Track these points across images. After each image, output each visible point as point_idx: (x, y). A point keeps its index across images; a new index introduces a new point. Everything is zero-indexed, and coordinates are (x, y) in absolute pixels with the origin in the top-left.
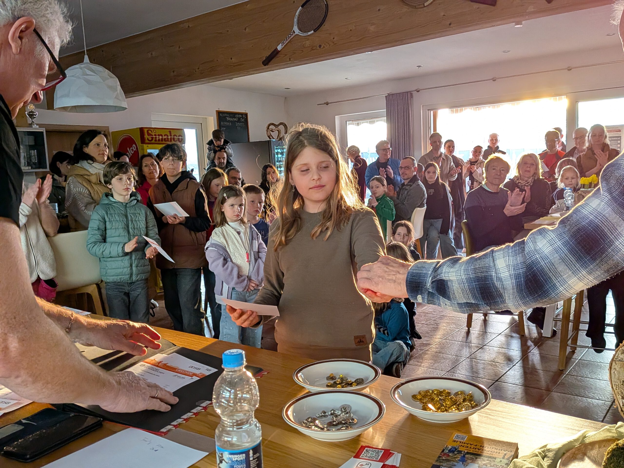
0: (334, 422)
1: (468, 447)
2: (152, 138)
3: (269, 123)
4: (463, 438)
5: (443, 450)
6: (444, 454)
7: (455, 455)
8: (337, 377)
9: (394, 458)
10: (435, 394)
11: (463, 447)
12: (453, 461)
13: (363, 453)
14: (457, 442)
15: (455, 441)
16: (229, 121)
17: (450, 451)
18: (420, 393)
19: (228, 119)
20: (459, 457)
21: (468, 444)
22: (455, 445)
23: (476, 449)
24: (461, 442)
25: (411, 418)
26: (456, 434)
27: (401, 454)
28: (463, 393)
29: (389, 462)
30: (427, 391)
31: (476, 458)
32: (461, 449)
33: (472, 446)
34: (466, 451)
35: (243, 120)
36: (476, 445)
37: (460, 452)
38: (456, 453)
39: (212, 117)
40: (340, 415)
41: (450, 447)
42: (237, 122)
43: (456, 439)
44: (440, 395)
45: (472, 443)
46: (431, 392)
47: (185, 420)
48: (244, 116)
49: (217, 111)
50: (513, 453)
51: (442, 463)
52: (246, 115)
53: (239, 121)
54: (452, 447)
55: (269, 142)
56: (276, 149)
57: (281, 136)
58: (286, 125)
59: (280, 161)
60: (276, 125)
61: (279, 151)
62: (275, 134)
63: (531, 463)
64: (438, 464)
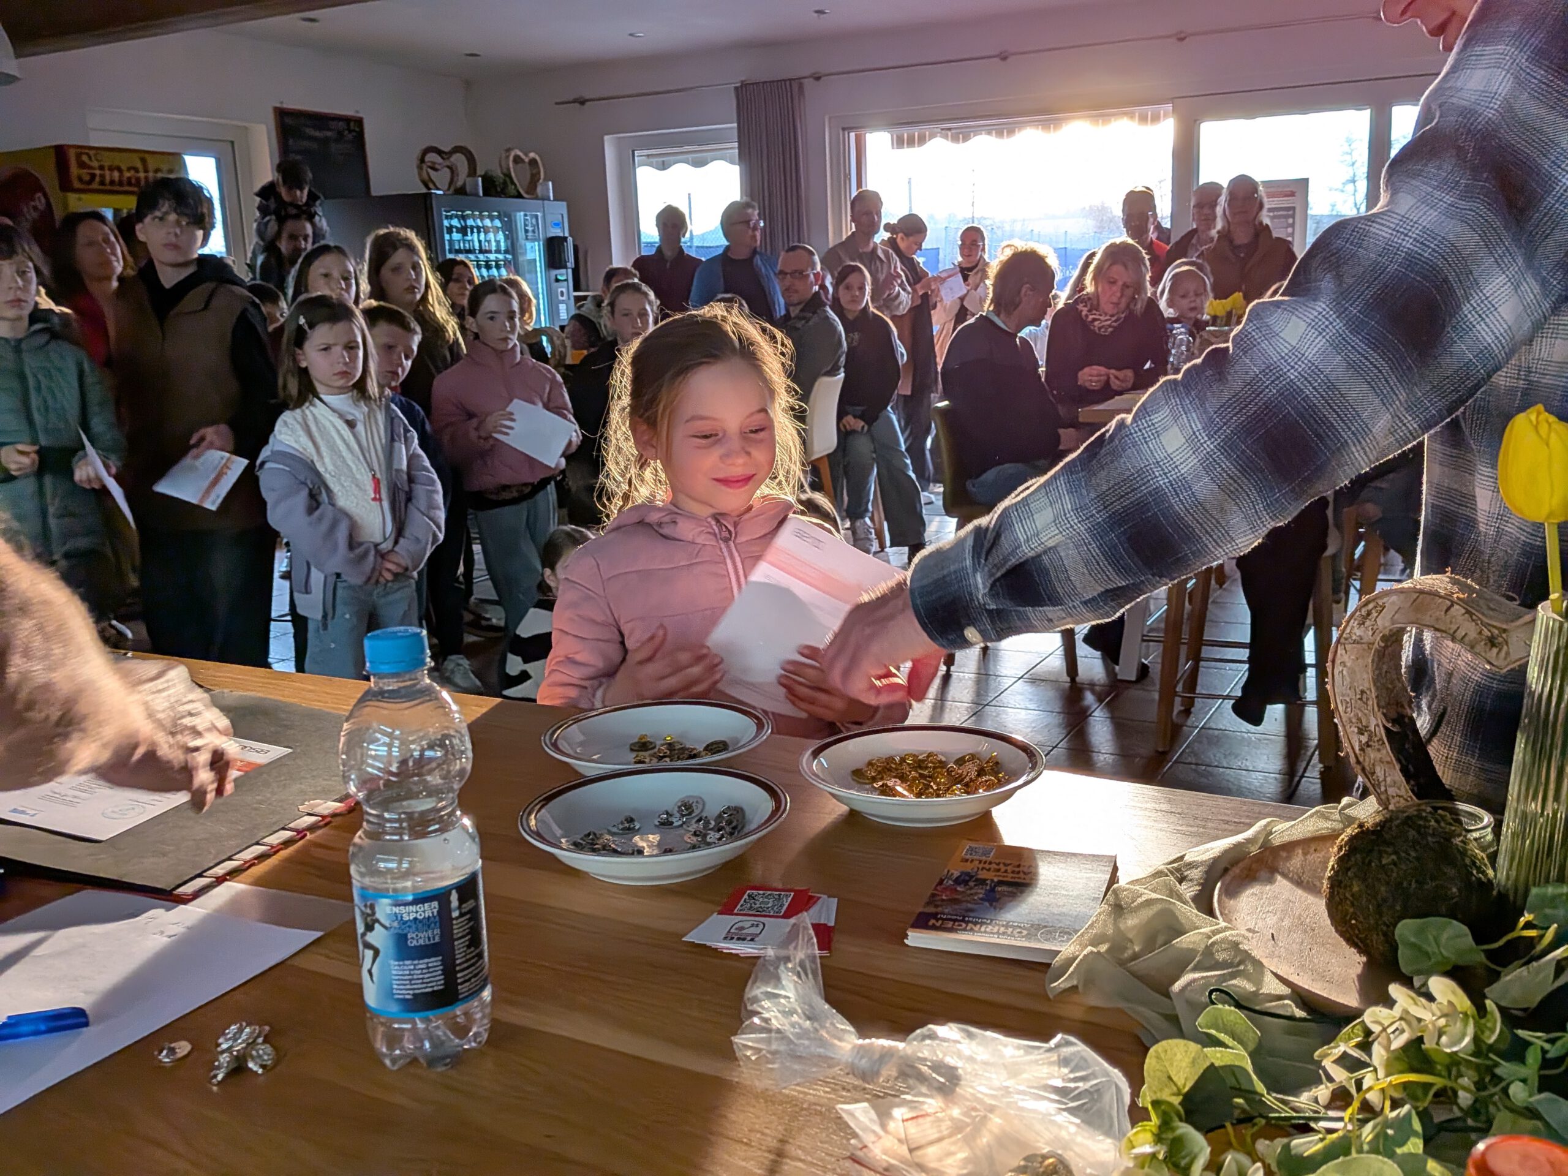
1: (998, 870)
2: (93, 176)
3: (423, 146)
4: (986, 853)
5: (941, 882)
6: (946, 889)
7: (971, 888)
8: (658, 744)
9: (822, 907)
10: (908, 764)
11: (989, 870)
12: (967, 902)
13: (742, 902)
14: (972, 861)
15: (967, 861)
16: (312, 138)
17: (957, 881)
18: (871, 764)
19: (309, 132)
20: (981, 892)
21: (998, 864)
22: (968, 868)
23: (1018, 873)
24: (980, 862)
25: (854, 817)
26: (968, 845)
27: (835, 899)
28: (975, 757)
30: (890, 760)
31: (1022, 892)
32: (982, 875)
33: (1009, 869)
34: (996, 879)
35: (350, 137)
36: (1019, 866)
37: (982, 882)
38: (972, 884)
39: (264, 127)
41: (956, 874)
42: (338, 141)
43: (968, 857)
44: (920, 767)
45: (1008, 862)
46: (897, 759)
47: (245, 862)
48: (354, 126)
49: (275, 109)
50: (1108, 877)
51: (940, 909)
52: (360, 122)
53: (339, 139)
54: (962, 873)
55: (427, 198)
56: (447, 217)
57: (460, 183)
58: (470, 153)
59: (459, 251)
60: (444, 152)
61: (455, 222)
62: (441, 177)
63: (1154, 890)
64: (931, 909)
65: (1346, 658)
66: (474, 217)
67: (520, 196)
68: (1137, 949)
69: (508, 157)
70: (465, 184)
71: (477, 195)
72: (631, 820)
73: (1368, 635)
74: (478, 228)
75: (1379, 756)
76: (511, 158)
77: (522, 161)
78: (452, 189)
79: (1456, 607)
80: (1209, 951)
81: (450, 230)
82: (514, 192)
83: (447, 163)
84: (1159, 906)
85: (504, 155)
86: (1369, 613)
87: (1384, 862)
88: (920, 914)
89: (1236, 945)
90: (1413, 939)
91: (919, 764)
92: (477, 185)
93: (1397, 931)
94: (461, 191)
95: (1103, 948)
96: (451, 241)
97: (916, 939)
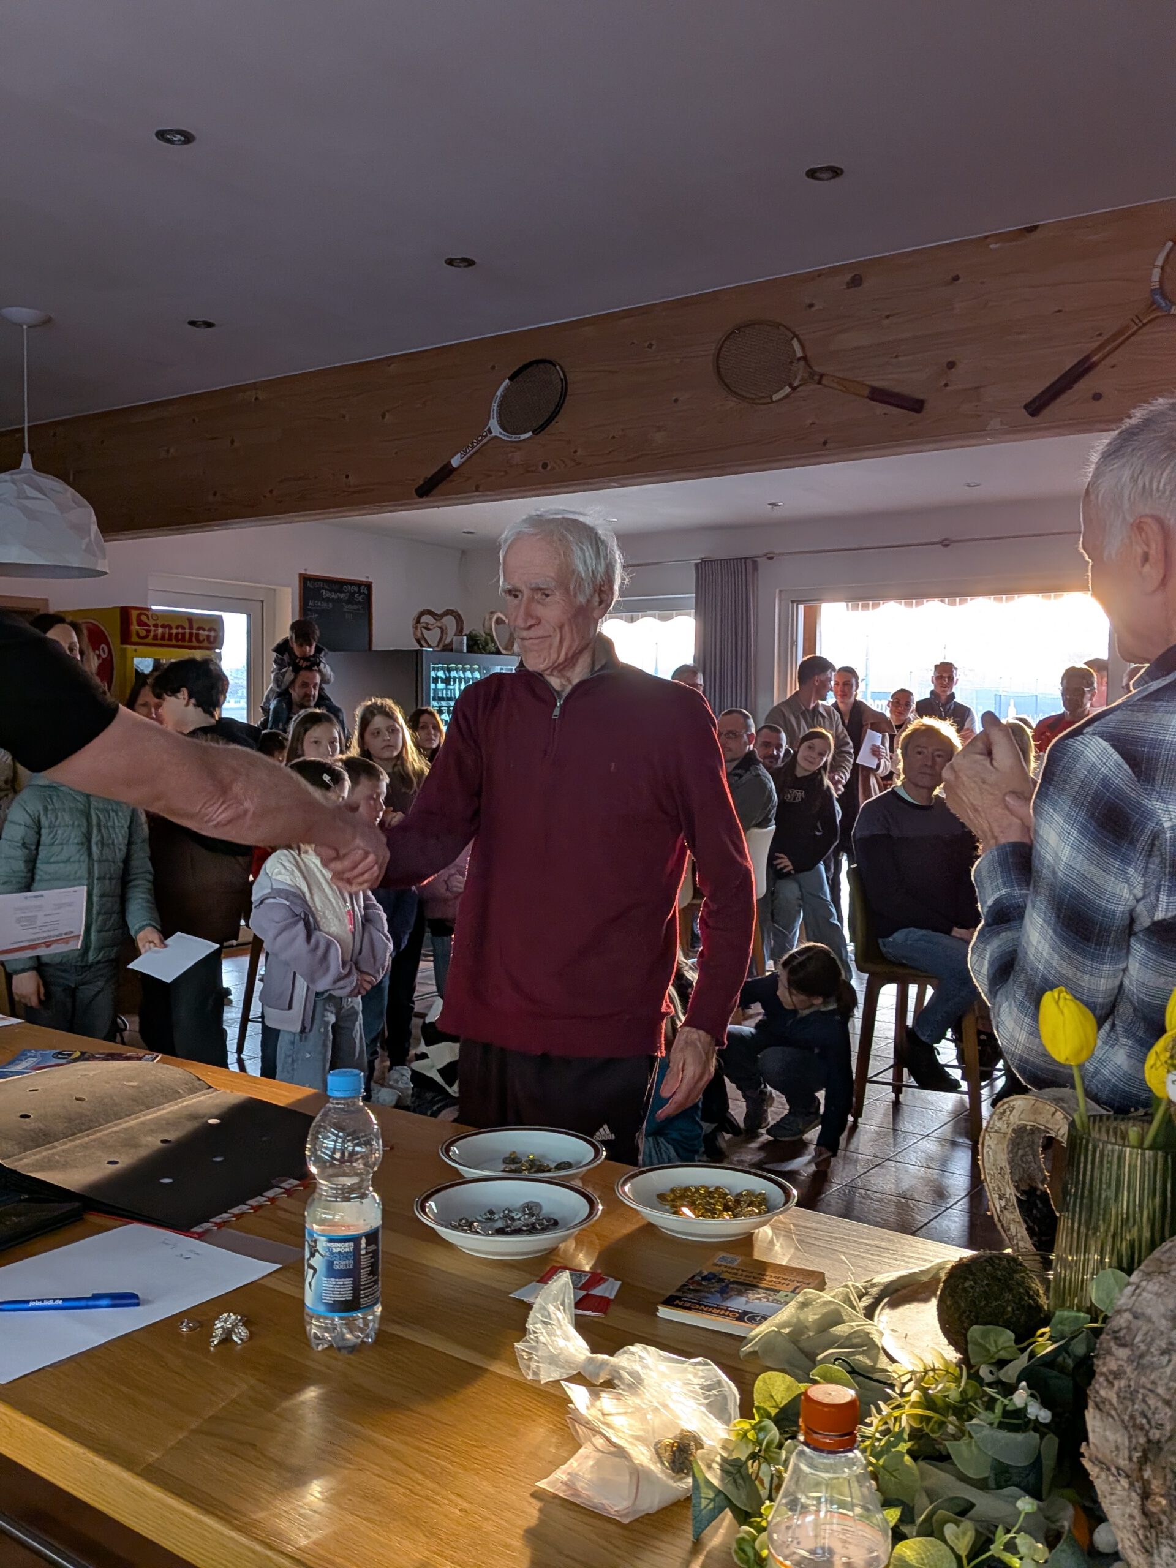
0: (508, 1226)
1: (738, 1274)
2: (148, 631)
3: (421, 609)
4: (732, 1262)
5: (694, 1276)
6: (695, 1282)
7: (712, 1284)
8: (524, 1159)
9: (608, 1286)
10: (701, 1194)
11: (730, 1273)
12: (707, 1292)
14: (721, 1265)
15: (716, 1265)
16: (328, 600)
17: (705, 1278)
18: (672, 1191)
19: (326, 594)
20: (718, 1286)
21: (739, 1270)
22: (715, 1270)
23: (750, 1277)
24: (728, 1268)
25: (650, 1228)
26: (721, 1254)
27: (619, 1283)
28: (750, 1193)
29: (598, 1291)
30: (687, 1189)
31: (747, 1290)
32: (724, 1276)
33: (746, 1274)
34: (733, 1280)
35: (360, 599)
37: (722, 1280)
38: (714, 1281)
39: (289, 590)
40: (519, 1219)
41: (705, 1273)
42: (349, 602)
43: (719, 1263)
44: (709, 1196)
46: (694, 1189)
47: (235, 1216)
48: (364, 590)
49: (300, 575)
51: (685, 1295)
52: (369, 586)
53: (351, 600)
54: (710, 1273)
55: (418, 654)
56: (434, 669)
57: (448, 641)
58: (459, 615)
59: (442, 699)
60: (436, 614)
61: (441, 674)
62: (433, 636)
63: (833, 1297)
64: (679, 1294)
65: (990, 1143)
66: (457, 669)
67: (498, 652)
68: (811, 1334)
69: (491, 619)
70: (451, 642)
71: (461, 651)
72: (492, 1212)
73: (1004, 1128)
74: (460, 679)
75: (1012, 1217)
76: (494, 620)
77: (503, 622)
78: (441, 646)
79: (1058, 1113)
80: (849, 1337)
81: (436, 680)
82: (493, 649)
83: (439, 624)
84: (832, 1307)
85: (487, 617)
86: (1005, 1111)
87: (966, 1285)
88: (672, 1296)
89: (868, 1333)
90: (980, 1340)
91: (710, 1194)
92: (462, 643)
93: (969, 1334)
94: (448, 648)
95: (786, 1331)
96: (435, 690)
97: (664, 1312)
